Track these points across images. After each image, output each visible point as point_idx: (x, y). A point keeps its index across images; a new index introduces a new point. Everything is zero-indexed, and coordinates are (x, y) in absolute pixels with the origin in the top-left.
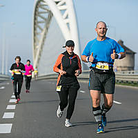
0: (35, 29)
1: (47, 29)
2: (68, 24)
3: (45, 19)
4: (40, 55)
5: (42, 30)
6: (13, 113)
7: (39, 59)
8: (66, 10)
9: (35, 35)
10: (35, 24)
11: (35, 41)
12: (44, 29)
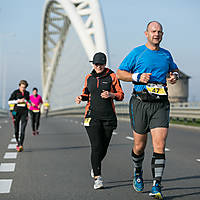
0: (45, 43)
1: (63, 42)
2: (92, 35)
3: (60, 29)
4: (52, 80)
5: (55, 44)
6: (14, 164)
7: (51, 86)
8: (89, 15)
9: (44, 51)
10: (45, 35)
11: (44, 60)
12: (59, 43)
